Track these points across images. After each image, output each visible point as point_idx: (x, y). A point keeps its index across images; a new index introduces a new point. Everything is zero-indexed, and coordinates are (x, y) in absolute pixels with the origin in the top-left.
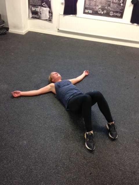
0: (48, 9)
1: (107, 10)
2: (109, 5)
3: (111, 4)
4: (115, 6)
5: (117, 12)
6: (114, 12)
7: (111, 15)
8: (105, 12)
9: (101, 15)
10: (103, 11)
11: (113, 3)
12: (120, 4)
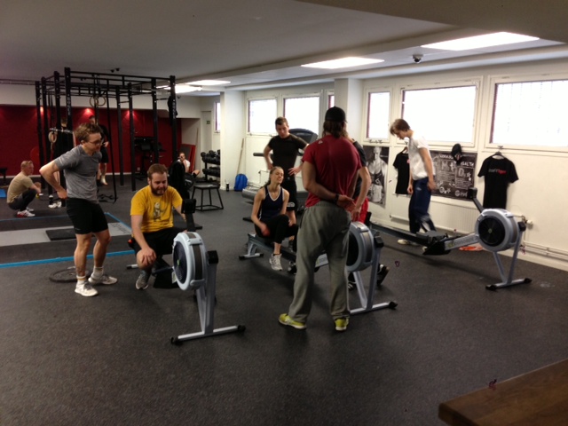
0: (381, 187)
1: (451, 188)
2: (453, 180)
3: (456, 179)
4: (462, 181)
5: (464, 191)
6: (461, 191)
7: (457, 195)
8: (449, 190)
9: (443, 195)
10: (446, 189)
11: (458, 177)
12: (467, 179)
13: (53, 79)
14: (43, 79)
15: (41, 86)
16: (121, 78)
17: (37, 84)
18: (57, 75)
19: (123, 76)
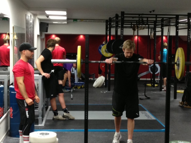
13: (115, 19)
14: (110, 18)
15: (109, 23)
16: (155, 16)
17: (107, 21)
18: (117, 16)
19: (156, 15)
